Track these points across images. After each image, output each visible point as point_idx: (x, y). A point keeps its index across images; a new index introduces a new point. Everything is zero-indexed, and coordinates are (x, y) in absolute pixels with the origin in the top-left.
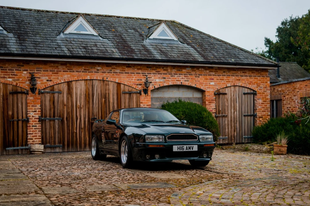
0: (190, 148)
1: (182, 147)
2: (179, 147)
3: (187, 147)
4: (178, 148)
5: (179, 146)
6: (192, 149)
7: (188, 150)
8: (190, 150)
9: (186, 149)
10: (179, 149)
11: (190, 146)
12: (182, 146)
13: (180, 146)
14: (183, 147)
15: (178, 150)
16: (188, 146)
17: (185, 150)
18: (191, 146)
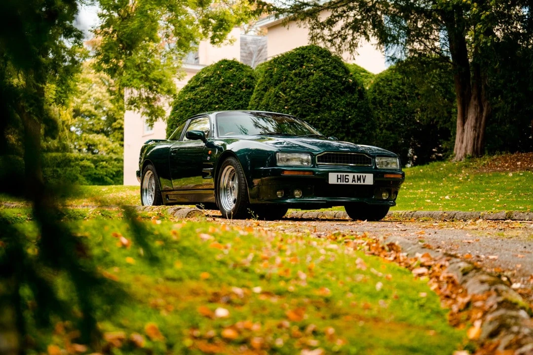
0: (359, 179)
1: (346, 176)
2: (339, 177)
3: (354, 176)
4: (338, 179)
5: (339, 174)
7: (356, 183)
8: (359, 182)
9: (353, 181)
10: (339, 180)
12: (345, 174)
13: (342, 174)
14: (347, 177)
15: (338, 182)
17: (350, 183)
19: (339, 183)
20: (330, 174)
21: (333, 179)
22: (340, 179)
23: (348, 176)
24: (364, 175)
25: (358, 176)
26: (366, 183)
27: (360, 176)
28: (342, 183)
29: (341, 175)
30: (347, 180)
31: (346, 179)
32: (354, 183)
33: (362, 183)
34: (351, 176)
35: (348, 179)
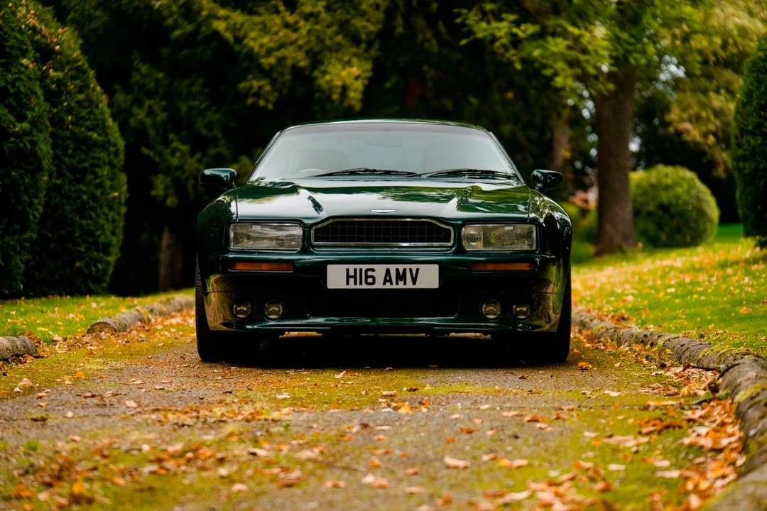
0: (401, 277)
1: (367, 270)
2: (352, 273)
3: (388, 272)
4: (348, 277)
5: (352, 267)
6: (414, 281)
7: (394, 286)
8: (401, 283)
10: (352, 280)
11: (401, 267)
12: (364, 267)
13: (358, 267)
14: (370, 273)
15: (348, 283)
16: (393, 268)
17: (379, 285)
18: (408, 267)
19: (352, 286)
20: (329, 267)
21: (336, 278)
22: (355, 277)
23: (373, 270)
24: (414, 267)
25: (397, 270)
26: (419, 285)
27: (405, 270)
28: (358, 287)
29: (355, 270)
30: (370, 280)
31: (367, 277)
32: (388, 286)
33: (409, 285)
34: (380, 271)
35: (373, 277)
